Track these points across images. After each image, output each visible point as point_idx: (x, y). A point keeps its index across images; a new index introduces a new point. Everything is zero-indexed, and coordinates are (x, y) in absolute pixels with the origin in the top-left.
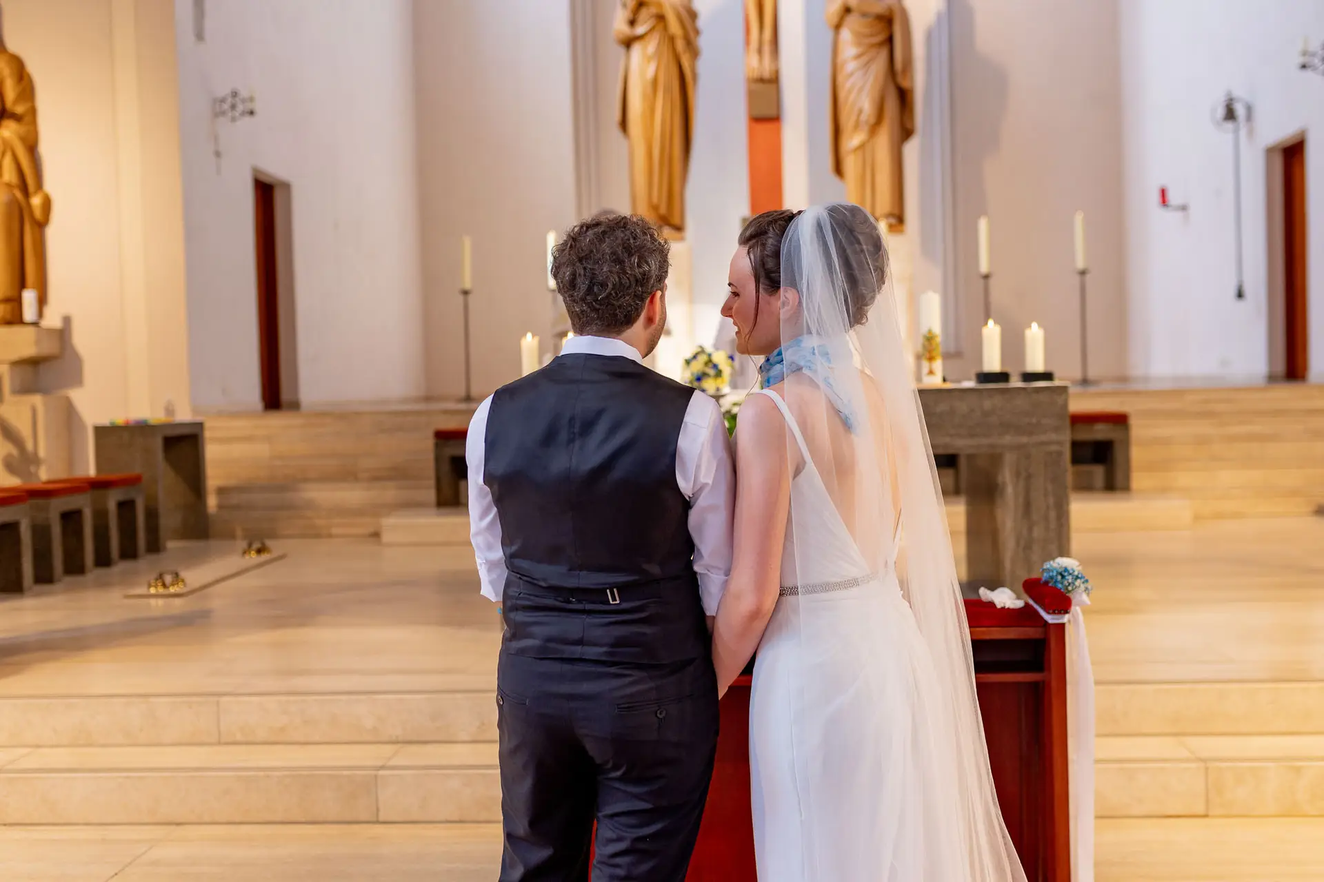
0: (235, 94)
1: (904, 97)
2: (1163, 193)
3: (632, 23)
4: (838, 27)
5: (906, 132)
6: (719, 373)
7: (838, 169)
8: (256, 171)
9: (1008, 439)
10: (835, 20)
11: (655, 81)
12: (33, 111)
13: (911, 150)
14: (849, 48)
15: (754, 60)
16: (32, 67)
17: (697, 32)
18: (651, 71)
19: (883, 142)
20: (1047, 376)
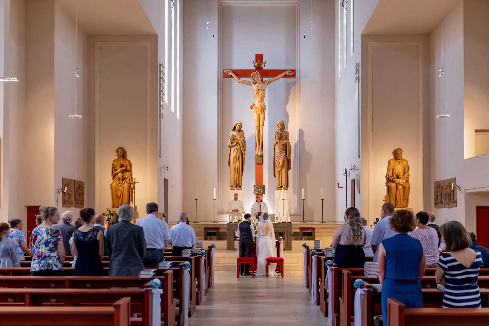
0: (164, 166)
1: (289, 161)
2: (338, 184)
3: (232, 143)
4: (275, 146)
5: (289, 168)
6: (253, 221)
7: (275, 175)
8: (164, 178)
9: (285, 229)
10: (274, 144)
11: (236, 156)
12: (132, 170)
13: (290, 172)
14: (277, 151)
15: (257, 152)
16: (132, 162)
17: (246, 145)
18: (235, 154)
19: (284, 170)
20: (290, 222)
